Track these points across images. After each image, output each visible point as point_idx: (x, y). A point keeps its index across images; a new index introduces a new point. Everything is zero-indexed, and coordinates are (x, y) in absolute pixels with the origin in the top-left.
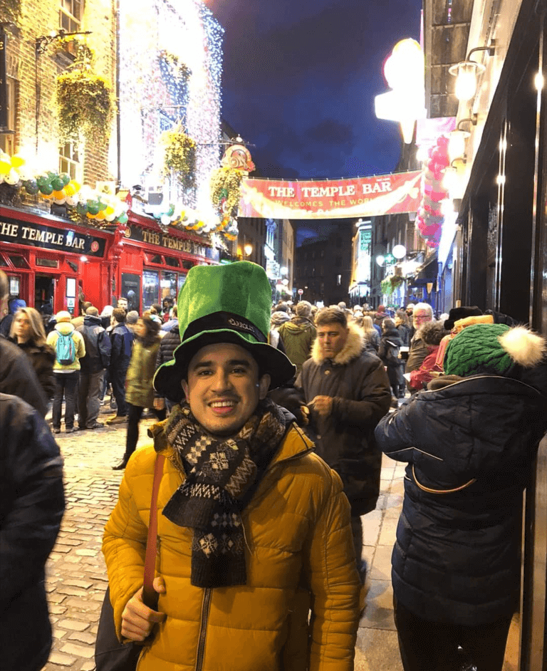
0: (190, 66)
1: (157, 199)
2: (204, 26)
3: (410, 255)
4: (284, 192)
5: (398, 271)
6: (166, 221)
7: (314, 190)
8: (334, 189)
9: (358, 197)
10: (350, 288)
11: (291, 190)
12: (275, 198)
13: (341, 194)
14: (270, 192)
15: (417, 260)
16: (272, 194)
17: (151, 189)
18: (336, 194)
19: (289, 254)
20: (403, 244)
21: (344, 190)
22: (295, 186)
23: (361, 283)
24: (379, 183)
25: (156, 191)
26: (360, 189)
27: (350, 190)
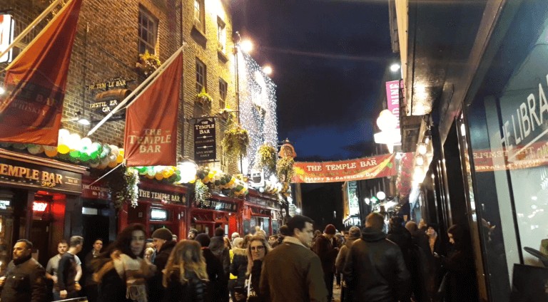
0: (265, 109)
1: (258, 180)
2: (268, 86)
3: (389, 198)
4: (315, 168)
5: (382, 208)
6: (262, 190)
7: (333, 167)
8: (344, 166)
9: (358, 170)
10: (344, 220)
11: (319, 167)
12: (311, 172)
13: (348, 168)
14: (308, 168)
15: (394, 201)
16: (309, 170)
17: (255, 175)
18: (346, 168)
19: (299, 200)
20: (382, 190)
21: (350, 165)
22: (321, 165)
23: (352, 216)
24: (370, 161)
25: (257, 176)
26: (359, 164)
27: (353, 165)
